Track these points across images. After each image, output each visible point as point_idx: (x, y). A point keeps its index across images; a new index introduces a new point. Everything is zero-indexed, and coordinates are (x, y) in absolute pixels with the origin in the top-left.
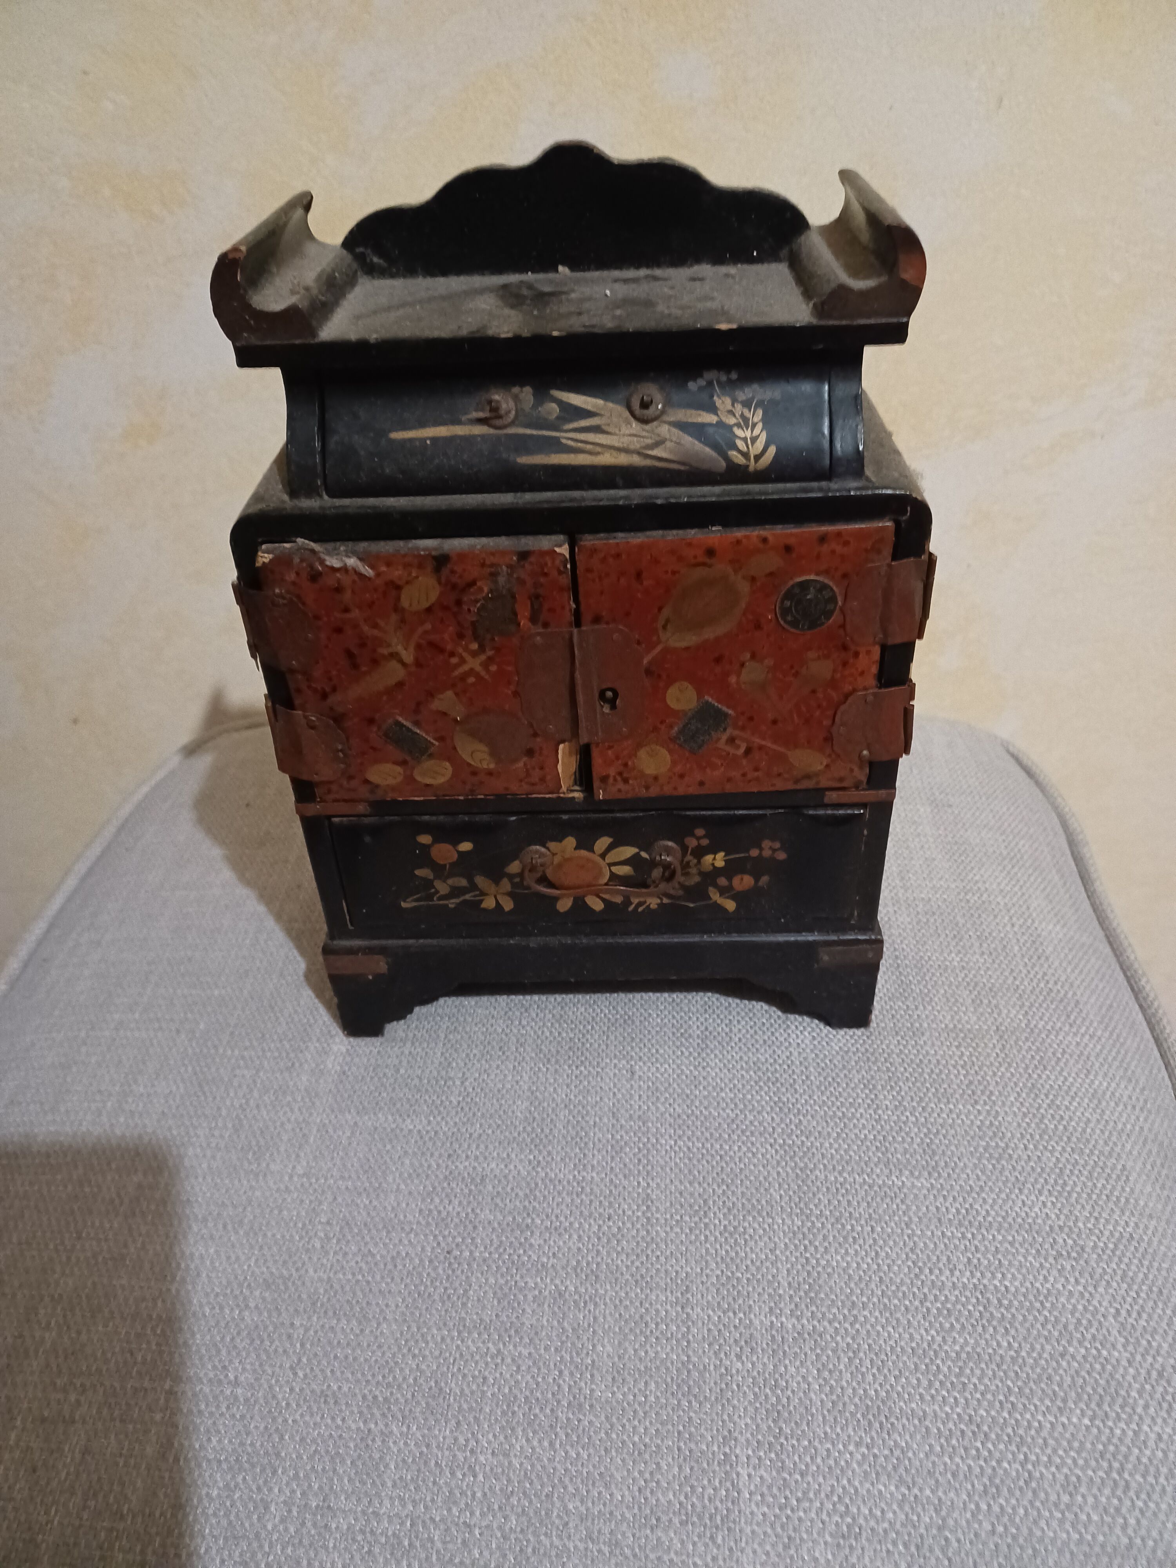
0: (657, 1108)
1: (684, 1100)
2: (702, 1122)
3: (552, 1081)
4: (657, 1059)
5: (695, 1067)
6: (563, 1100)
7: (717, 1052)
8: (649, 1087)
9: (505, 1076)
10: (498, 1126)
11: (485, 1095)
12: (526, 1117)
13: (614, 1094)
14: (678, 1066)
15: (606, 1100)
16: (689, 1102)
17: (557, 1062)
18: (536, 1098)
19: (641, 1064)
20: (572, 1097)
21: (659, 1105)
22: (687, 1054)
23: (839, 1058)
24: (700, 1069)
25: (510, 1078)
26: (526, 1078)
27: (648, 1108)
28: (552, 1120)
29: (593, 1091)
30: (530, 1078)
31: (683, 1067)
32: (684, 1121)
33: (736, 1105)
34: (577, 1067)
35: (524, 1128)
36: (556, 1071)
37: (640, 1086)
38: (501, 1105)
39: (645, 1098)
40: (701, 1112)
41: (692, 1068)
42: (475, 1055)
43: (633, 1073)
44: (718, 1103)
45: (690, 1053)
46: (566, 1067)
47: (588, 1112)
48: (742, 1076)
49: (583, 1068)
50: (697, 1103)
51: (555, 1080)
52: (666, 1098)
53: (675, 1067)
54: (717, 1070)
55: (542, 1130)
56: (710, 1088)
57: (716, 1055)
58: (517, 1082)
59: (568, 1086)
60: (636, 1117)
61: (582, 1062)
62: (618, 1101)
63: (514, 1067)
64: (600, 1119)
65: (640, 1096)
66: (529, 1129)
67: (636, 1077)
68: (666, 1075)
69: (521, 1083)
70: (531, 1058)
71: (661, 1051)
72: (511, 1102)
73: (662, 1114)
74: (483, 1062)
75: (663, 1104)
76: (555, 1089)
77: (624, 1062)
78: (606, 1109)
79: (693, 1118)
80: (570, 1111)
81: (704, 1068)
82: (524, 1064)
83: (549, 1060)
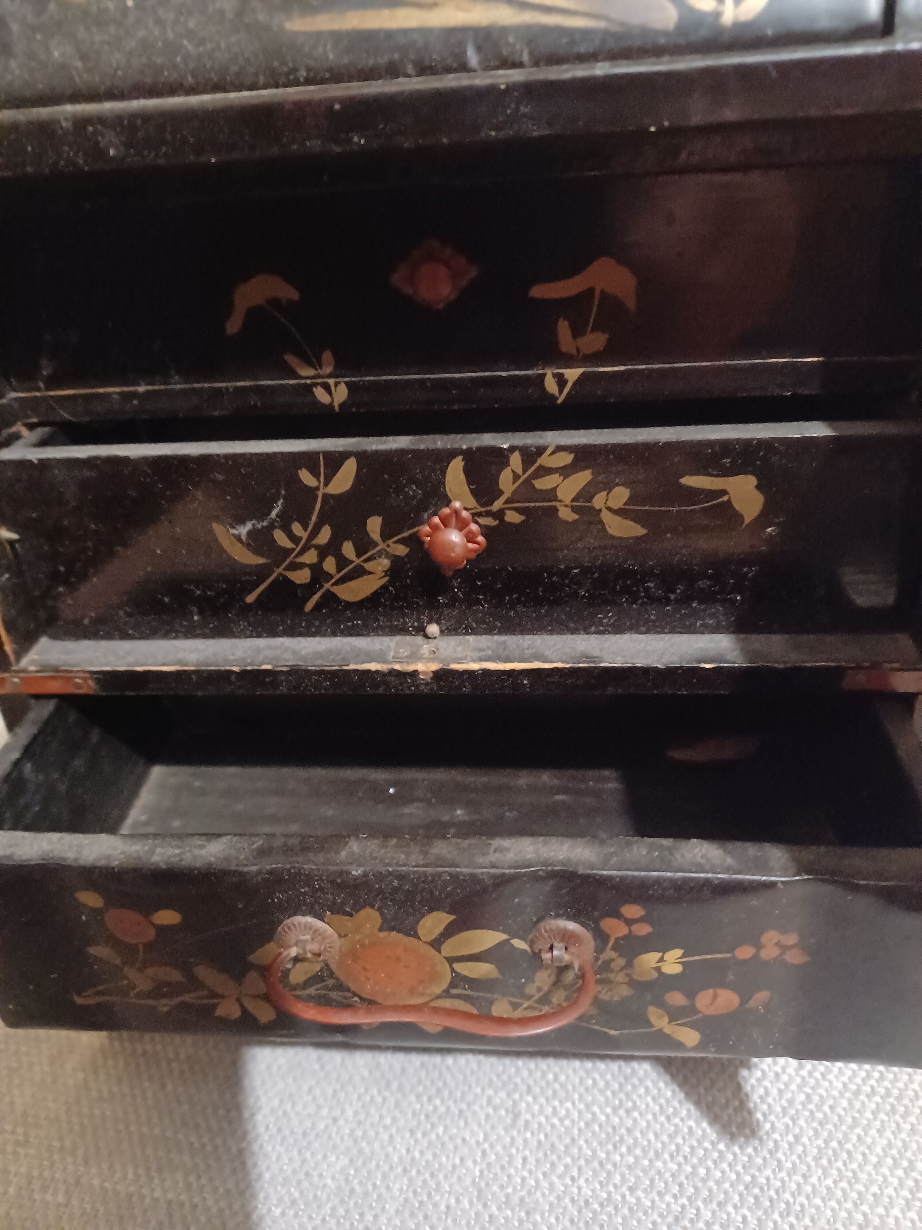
0: (552, 1185)
1: (595, 1172)
2: (624, 1218)
3: (388, 1121)
4: (555, 1092)
5: (615, 1110)
6: (401, 1159)
7: (649, 1083)
8: (539, 1143)
9: (319, 1107)
10: (293, 1202)
11: (284, 1138)
12: (339, 1188)
13: (484, 1153)
14: (588, 1107)
15: (470, 1164)
16: (603, 1176)
17: (401, 1087)
18: (360, 1151)
19: (530, 1099)
20: (417, 1155)
21: (554, 1179)
22: (602, 1084)
23: (844, 1103)
24: (622, 1112)
25: (325, 1112)
26: (350, 1113)
27: (537, 1181)
28: (380, 1196)
29: (450, 1146)
30: (356, 1113)
31: (595, 1109)
32: (594, 1212)
33: (681, 1185)
34: (430, 1099)
35: (334, 1209)
36: (397, 1105)
37: (525, 1140)
38: (304, 1161)
39: (532, 1160)
40: (624, 1196)
41: (609, 1110)
42: (280, 1068)
43: (516, 1116)
44: (652, 1181)
45: (607, 1084)
46: (413, 1098)
47: (438, 1184)
48: (690, 1128)
49: (438, 1102)
50: (617, 1179)
51: (394, 1120)
52: (566, 1166)
53: (582, 1106)
54: (650, 1117)
55: (362, 1215)
56: (638, 1151)
57: (647, 1089)
58: (335, 1120)
59: (412, 1132)
60: (515, 1200)
61: (438, 1091)
62: (489, 1165)
63: (335, 1092)
64: (458, 1201)
65: (525, 1159)
66: (341, 1211)
67: (521, 1123)
68: (567, 1122)
69: (341, 1122)
70: (362, 1078)
71: (563, 1078)
72: (320, 1157)
73: (559, 1198)
74: (290, 1081)
75: (561, 1177)
76: (391, 1137)
77: (503, 1094)
78: (468, 1181)
79: (610, 1209)
80: (410, 1180)
81: (628, 1112)
82: (350, 1088)
83: (388, 1085)
